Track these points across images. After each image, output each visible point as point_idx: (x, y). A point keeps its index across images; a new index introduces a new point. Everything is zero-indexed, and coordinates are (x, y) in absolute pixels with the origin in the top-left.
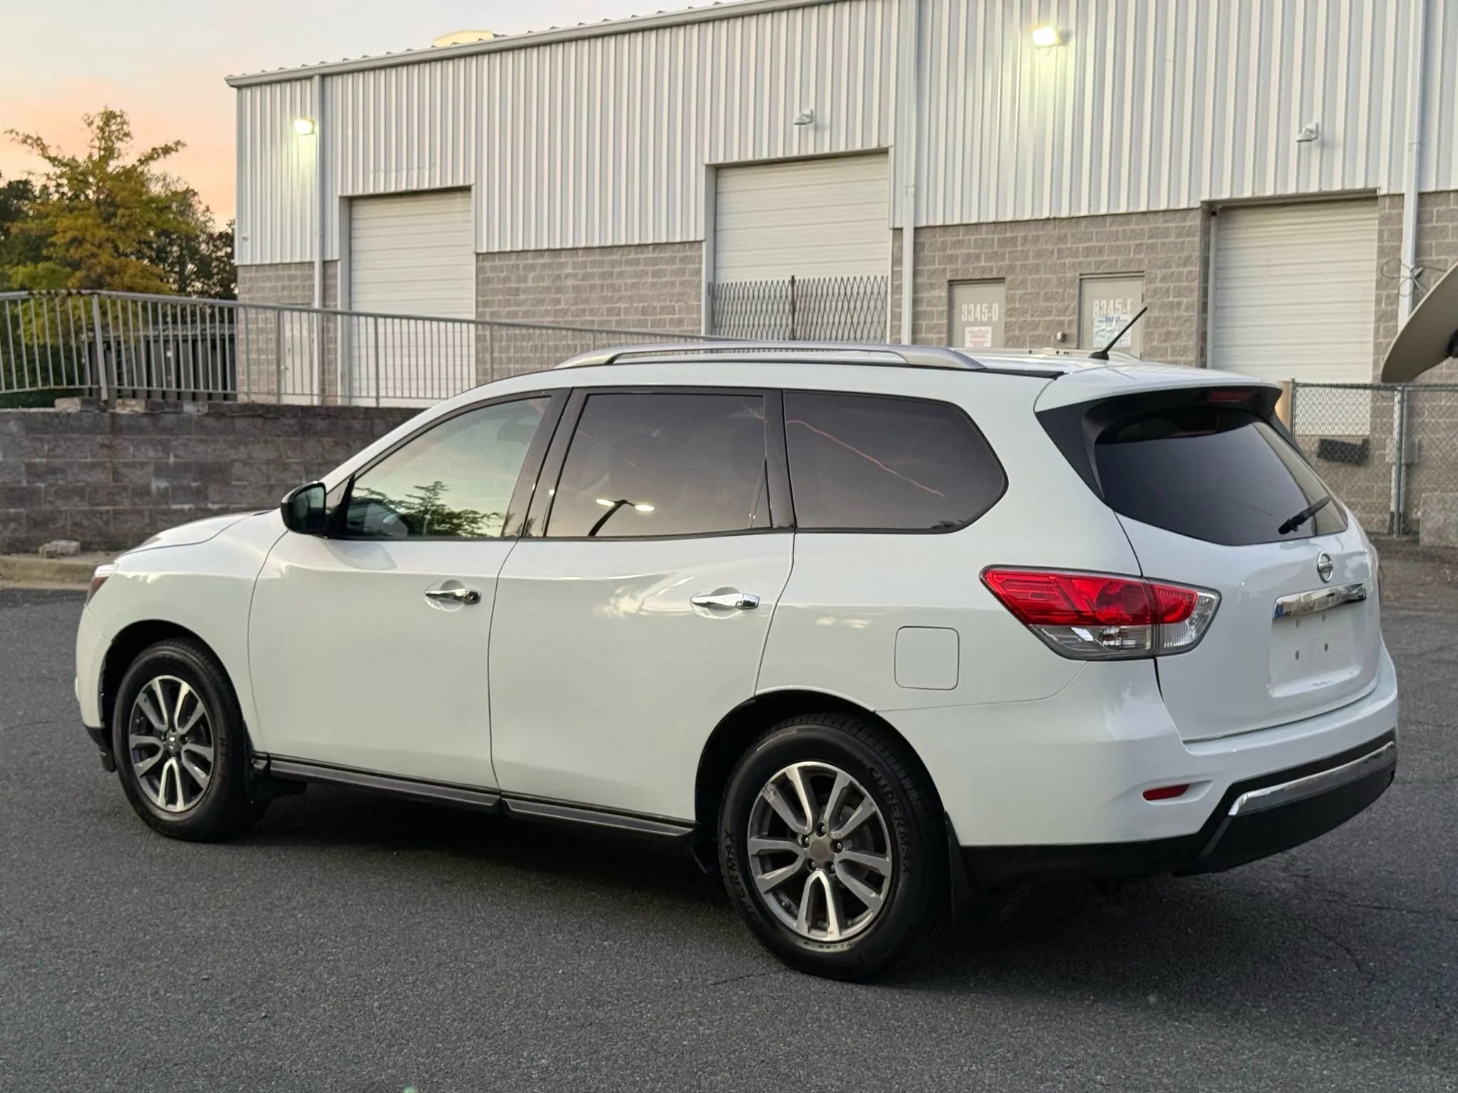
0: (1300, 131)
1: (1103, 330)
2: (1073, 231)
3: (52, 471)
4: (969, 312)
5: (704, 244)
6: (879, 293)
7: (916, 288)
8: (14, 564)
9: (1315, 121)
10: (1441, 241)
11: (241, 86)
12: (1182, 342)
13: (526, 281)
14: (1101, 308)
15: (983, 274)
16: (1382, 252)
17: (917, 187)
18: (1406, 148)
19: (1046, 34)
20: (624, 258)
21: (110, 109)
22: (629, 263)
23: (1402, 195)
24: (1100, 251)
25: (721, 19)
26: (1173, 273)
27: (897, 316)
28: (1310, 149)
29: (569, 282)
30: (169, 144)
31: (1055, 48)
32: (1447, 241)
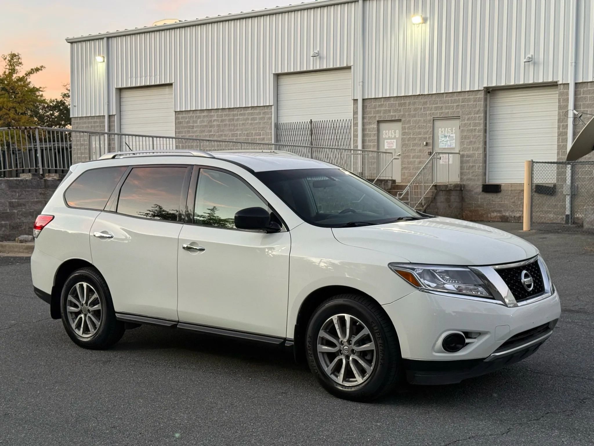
0: (525, 58)
1: (443, 141)
2: (430, 100)
3: (19, 205)
4: (386, 134)
5: (273, 107)
6: (348, 126)
7: (363, 124)
8: (5, 246)
9: (531, 54)
10: (584, 102)
11: (72, 42)
12: (477, 145)
13: (197, 123)
14: (442, 132)
15: (392, 118)
16: (560, 107)
17: (363, 82)
18: (570, 64)
19: (417, 19)
20: (239, 113)
21: (13, 53)
22: (241, 115)
23: (569, 84)
24: (441, 108)
25: (279, 13)
26: (472, 117)
27: (356, 136)
28: (529, 65)
29: (215, 123)
30: (38, 67)
31: (421, 25)
32: (587, 102)
